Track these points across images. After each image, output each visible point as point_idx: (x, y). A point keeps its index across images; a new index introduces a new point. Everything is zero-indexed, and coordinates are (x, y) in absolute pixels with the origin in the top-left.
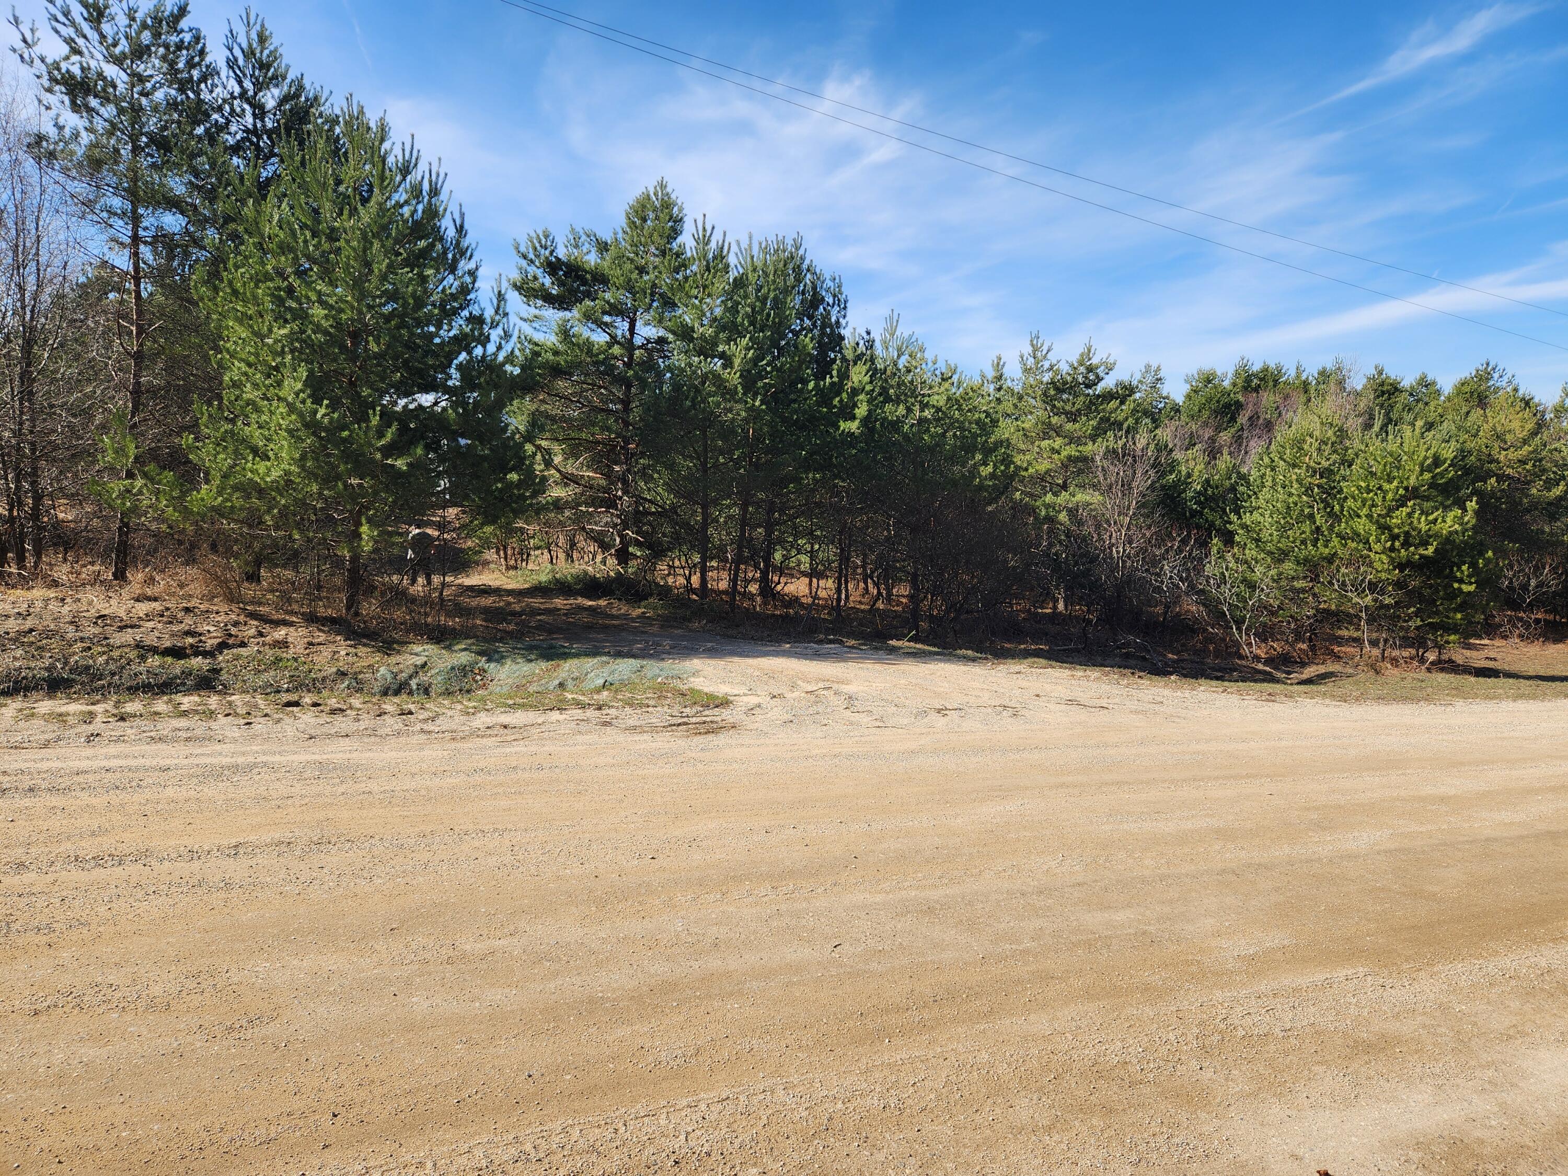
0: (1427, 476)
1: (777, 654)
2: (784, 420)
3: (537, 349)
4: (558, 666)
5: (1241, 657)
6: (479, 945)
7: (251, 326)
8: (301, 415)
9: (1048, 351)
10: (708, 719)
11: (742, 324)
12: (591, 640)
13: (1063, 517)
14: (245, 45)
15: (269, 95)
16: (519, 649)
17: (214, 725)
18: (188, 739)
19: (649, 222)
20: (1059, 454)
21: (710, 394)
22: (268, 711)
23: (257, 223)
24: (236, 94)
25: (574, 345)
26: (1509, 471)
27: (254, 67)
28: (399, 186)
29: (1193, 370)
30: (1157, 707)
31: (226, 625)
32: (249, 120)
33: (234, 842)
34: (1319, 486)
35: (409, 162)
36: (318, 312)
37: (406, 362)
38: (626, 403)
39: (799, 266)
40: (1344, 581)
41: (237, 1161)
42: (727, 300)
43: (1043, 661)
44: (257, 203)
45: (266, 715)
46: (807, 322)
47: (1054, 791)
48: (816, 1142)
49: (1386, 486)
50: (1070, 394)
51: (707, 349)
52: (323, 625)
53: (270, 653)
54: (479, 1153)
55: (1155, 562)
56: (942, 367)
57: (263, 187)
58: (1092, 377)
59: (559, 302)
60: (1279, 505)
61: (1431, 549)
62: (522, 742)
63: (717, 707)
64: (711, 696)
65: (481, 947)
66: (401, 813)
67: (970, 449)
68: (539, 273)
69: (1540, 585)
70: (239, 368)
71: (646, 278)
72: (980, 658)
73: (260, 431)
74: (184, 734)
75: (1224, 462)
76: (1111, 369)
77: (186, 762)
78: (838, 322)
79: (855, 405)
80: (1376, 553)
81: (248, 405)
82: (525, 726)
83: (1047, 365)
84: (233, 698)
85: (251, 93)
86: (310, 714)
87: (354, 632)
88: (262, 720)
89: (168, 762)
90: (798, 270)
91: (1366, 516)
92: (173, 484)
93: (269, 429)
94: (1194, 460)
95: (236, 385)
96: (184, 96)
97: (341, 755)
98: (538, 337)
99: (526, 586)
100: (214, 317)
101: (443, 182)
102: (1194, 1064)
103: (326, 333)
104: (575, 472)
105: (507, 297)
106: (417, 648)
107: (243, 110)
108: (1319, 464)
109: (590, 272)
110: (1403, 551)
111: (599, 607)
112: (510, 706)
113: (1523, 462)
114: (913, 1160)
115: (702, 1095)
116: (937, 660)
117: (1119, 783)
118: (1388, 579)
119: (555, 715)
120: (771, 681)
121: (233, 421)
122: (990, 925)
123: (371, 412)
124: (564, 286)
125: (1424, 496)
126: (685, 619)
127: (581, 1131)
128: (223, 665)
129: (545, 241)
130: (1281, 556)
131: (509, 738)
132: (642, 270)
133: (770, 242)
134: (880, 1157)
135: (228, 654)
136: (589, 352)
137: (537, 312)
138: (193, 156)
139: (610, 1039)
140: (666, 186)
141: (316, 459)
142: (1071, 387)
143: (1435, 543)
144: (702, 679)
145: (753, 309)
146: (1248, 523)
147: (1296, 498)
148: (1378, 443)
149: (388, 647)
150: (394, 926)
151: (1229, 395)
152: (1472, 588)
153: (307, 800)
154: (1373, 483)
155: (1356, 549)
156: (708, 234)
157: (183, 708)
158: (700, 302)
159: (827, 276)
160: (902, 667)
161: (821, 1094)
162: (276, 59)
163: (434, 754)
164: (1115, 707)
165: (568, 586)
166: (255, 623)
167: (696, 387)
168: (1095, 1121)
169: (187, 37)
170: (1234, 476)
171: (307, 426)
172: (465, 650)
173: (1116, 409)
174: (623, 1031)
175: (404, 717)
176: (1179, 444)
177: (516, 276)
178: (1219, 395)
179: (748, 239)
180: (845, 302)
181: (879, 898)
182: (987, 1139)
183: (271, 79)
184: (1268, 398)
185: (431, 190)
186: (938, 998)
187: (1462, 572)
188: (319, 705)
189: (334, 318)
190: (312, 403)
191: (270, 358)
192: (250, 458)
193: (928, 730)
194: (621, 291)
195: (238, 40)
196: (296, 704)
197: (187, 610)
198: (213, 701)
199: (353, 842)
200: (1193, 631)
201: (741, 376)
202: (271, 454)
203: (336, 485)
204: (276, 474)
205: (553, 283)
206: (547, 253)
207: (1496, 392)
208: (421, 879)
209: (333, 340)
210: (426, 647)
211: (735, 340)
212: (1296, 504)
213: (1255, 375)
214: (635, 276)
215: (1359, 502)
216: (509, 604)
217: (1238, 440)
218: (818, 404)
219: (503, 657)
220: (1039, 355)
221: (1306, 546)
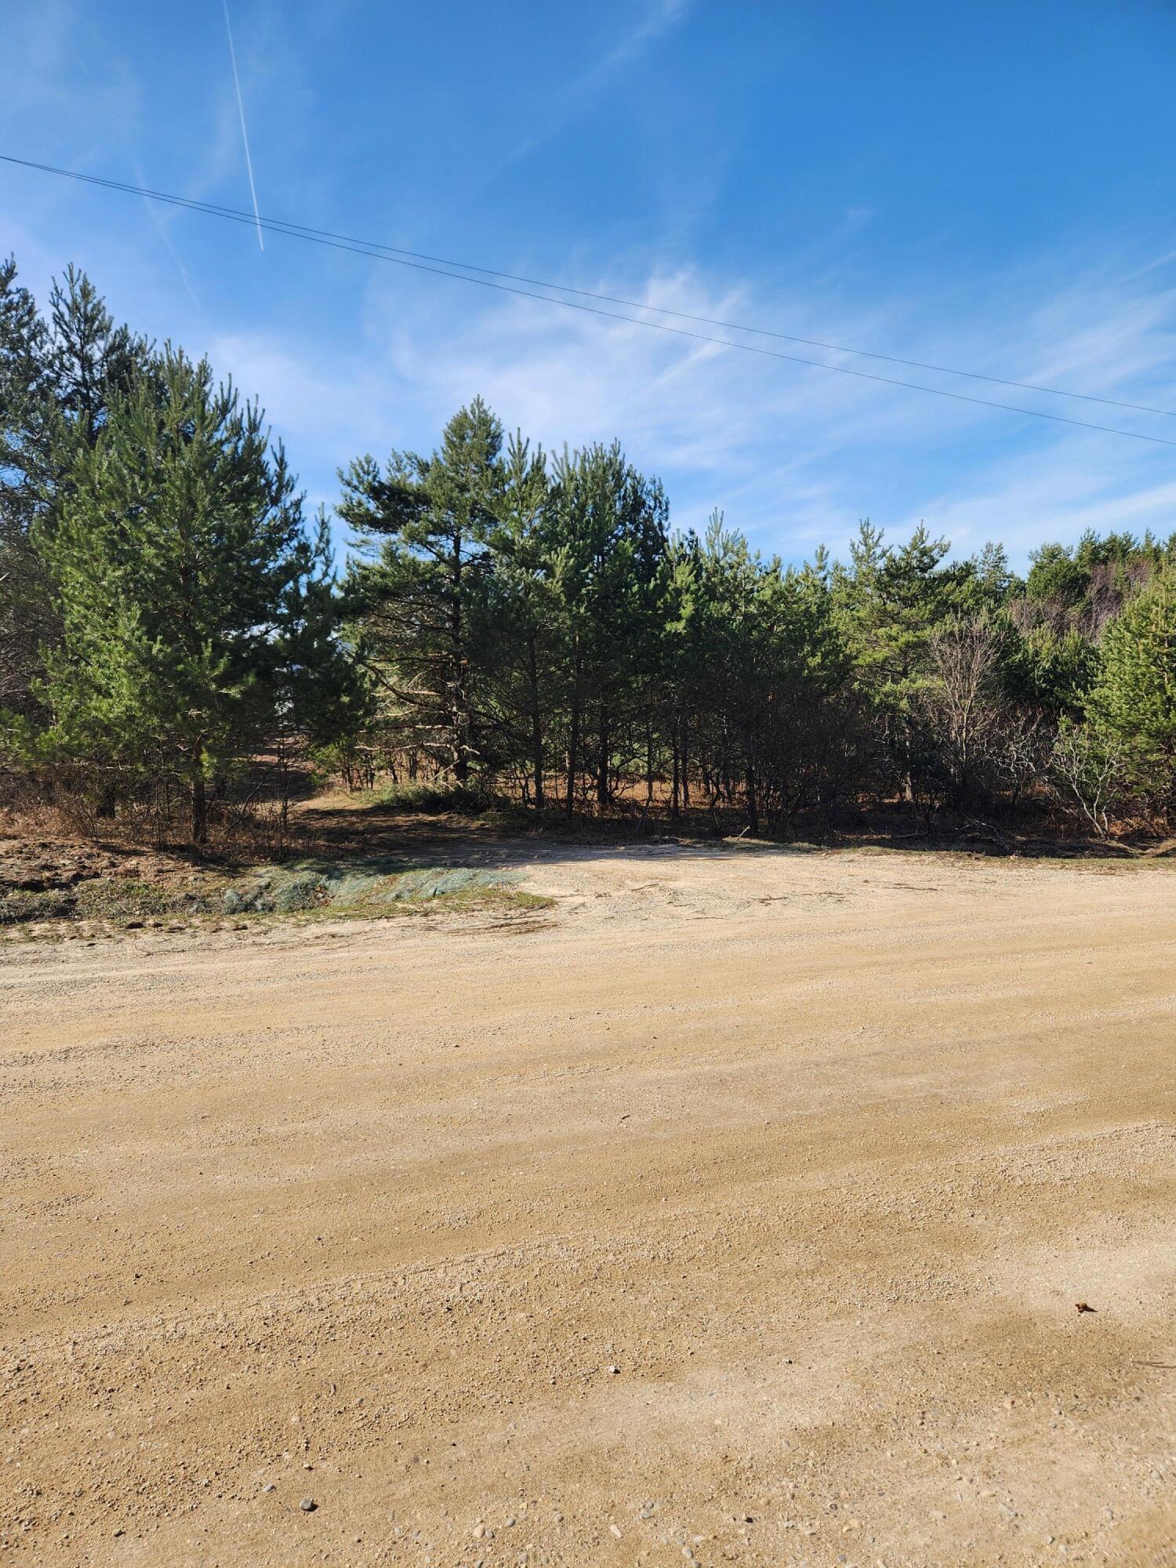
1: (610, 856)
2: (609, 625)
3: (365, 572)
4: (395, 879)
5: (1094, 835)
6: (283, 1128)
7: (86, 571)
8: (137, 652)
9: (880, 537)
10: (530, 920)
11: (561, 533)
12: (429, 853)
13: (904, 704)
14: (69, 301)
15: (95, 347)
16: (359, 865)
17: (59, 947)
18: (34, 961)
19: (467, 440)
20: (897, 640)
21: (533, 605)
22: (112, 933)
23: (87, 471)
24: (64, 349)
25: (400, 566)
27: (79, 321)
28: (219, 425)
29: (1037, 547)
30: (988, 886)
31: (80, 858)
32: (78, 372)
33: (65, 1047)
34: (1167, 655)
35: (228, 401)
36: (149, 551)
37: (236, 594)
38: (455, 619)
39: (619, 472)
41: (46, 1317)
42: (546, 511)
43: (877, 849)
44: (86, 451)
45: (109, 937)
46: (630, 526)
47: (866, 970)
48: (583, 1290)
50: (905, 579)
51: (529, 560)
52: (172, 853)
53: (122, 883)
54: (266, 1305)
55: (1001, 743)
56: (767, 561)
57: (91, 436)
58: (926, 560)
59: (385, 526)
60: (1126, 677)
62: (346, 949)
63: (542, 908)
64: (537, 899)
65: (284, 1130)
66: (223, 1016)
67: (799, 642)
68: (364, 498)
70: (79, 612)
71: (467, 495)
72: (815, 849)
73: (100, 670)
74: (31, 957)
75: (1072, 638)
76: (946, 551)
77: (29, 980)
78: (660, 524)
79: (679, 605)
81: (89, 646)
82: (353, 934)
83: (878, 551)
84: (81, 923)
85: (78, 347)
86: (150, 933)
87: (201, 858)
88: (105, 941)
89: (13, 981)
90: (618, 476)
92: (24, 726)
93: (109, 668)
94: (1042, 637)
95: (77, 628)
96: (15, 355)
97: (174, 968)
98: (367, 561)
99: (369, 806)
100: (53, 564)
101: (261, 418)
102: (967, 1212)
103: (157, 571)
104: (411, 692)
105: (330, 525)
106: (261, 870)
107: (72, 365)
108: (1167, 632)
109: (413, 494)
111: (439, 821)
112: (340, 917)
114: (675, 1303)
115: (480, 1251)
116: (770, 853)
117: (933, 960)
119: (383, 923)
120: (601, 882)
121: (76, 663)
122: (779, 1094)
123: (203, 644)
124: (389, 509)
126: (523, 828)
127: (363, 1284)
128: (79, 896)
129: (367, 467)
130: (1132, 729)
131: (335, 946)
132: (463, 488)
133: (588, 450)
134: (645, 1301)
135: (82, 886)
136: (416, 572)
137: (364, 537)
138: (27, 411)
139: (398, 1206)
140: (482, 404)
141: (155, 693)
142: (905, 572)
144: (532, 883)
145: (572, 518)
146: (1096, 698)
147: (1144, 669)
149: (235, 870)
150: (205, 1114)
151: (1076, 568)
153: (137, 1009)
156: (523, 447)
157: (34, 934)
158: (519, 514)
159: (647, 479)
160: (734, 862)
161: (595, 1247)
162: (99, 311)
163: (261, 963)
164: (945, 888)
165: (410, 803)
166: (108, 854)
167: (520, 598)
168: (858, 1265)
169: (16, 298)
170: (1083, 651)
171: (144, 662)
172: (306, 869)
173: (954, 590)
174: (412, 1199)
175: (239, 932)
176: (1026, 622)
177: (341, 503)
178: (1065, 570)
179: (563, 449)
180: (667, 504)
181: (672, 1074)
182: (751, 1282)
183: (97, 331)
184: (1117, 569)
185: (250, 427)
186: (718, 1160)
188: (161, 925)
189: (164, 556)
190: (148, 640)
191: (105, 600)
192: (95, 697)
193: (747, 919)
194: (443, 510)
195: (63, 296)
196: (139, 925)
197: (44, 846)
198: (63, 927)
199: (175, 1043)
200: (1045, 812)
201: (563, 585)
202: (113, 691)
203: (175, 718)
204: (118, 710)
205: (378, 508)
206: (370, 478)
208: (235, 1073)
209: (164, 578)
210: (269, 868)
211: (556, 550)
212: (1144, 675)
213: (1102, 547)
214: (456, 494)
216: (353, 823)
217: (1087, 614)
218: (641, 606)
219: (343, 874)
220: (870, 542)
221: (1157, 718)
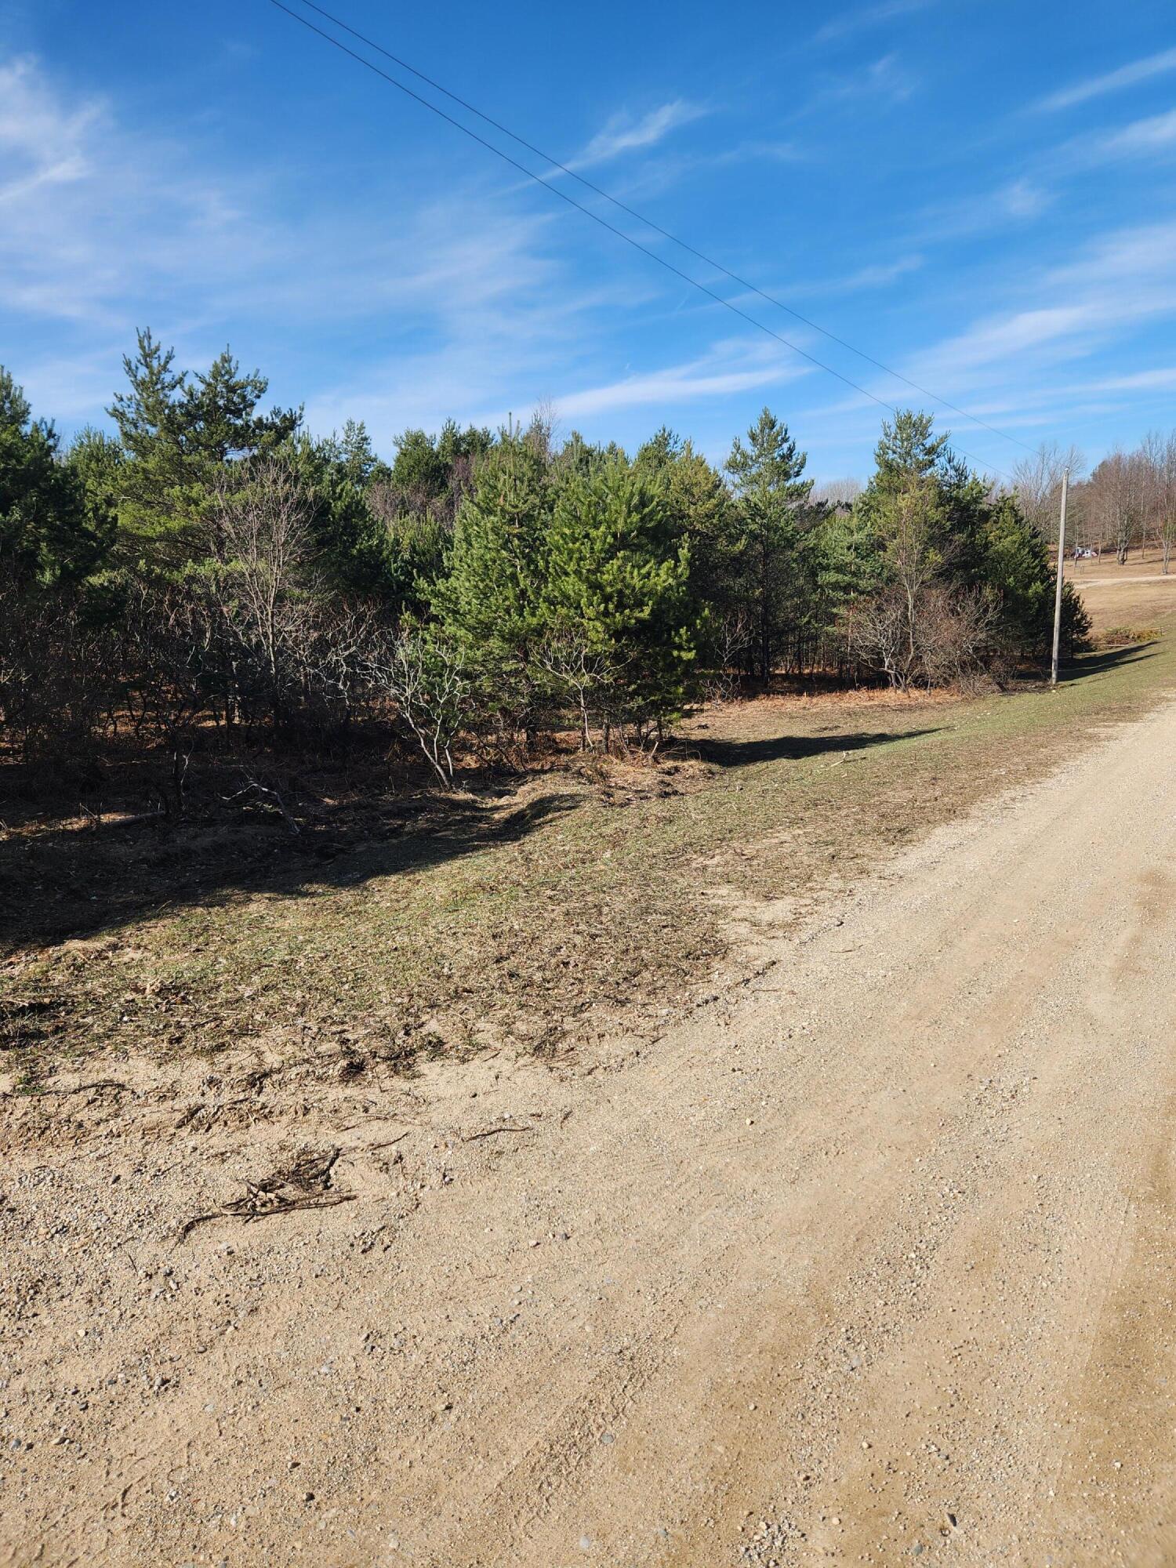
0: (635, 517)
9: (168, 357)
26: (698, 526)
34: (520, 537)
40: (556, 659)
49: (593, 533)
58: (237, 400)
60: (475, 564)
61: (647, 610)
69: (735, 642)
75: (428, 523)
76: (262, 391)
80: (589, 619)
83: (169, 378)
91: (574, 572)
94: (403, 526)
108: (516, 507)
110: (617, 614)
113: (709, 516)
118: (605, 652)
125: (634, 544)
130: (484, 631)
142: (209, 412)
143: (650, 603)
146: (442, 590)
147: (493, 554)
148: (579, 478)
151: (437, 457)
152: (691, 655)
154: (579, 531)
155: (567, 615)
170: (440, 540)
176: (390, 510)
178: (427, 457)
184: (477, 464)
187: (681, 637)
207: (673, 457)
212: (494, 562)
215: (565, 555)
220: (155, 364)
221: (510, 615)
